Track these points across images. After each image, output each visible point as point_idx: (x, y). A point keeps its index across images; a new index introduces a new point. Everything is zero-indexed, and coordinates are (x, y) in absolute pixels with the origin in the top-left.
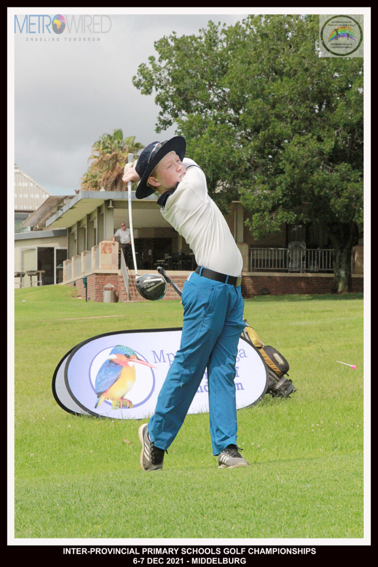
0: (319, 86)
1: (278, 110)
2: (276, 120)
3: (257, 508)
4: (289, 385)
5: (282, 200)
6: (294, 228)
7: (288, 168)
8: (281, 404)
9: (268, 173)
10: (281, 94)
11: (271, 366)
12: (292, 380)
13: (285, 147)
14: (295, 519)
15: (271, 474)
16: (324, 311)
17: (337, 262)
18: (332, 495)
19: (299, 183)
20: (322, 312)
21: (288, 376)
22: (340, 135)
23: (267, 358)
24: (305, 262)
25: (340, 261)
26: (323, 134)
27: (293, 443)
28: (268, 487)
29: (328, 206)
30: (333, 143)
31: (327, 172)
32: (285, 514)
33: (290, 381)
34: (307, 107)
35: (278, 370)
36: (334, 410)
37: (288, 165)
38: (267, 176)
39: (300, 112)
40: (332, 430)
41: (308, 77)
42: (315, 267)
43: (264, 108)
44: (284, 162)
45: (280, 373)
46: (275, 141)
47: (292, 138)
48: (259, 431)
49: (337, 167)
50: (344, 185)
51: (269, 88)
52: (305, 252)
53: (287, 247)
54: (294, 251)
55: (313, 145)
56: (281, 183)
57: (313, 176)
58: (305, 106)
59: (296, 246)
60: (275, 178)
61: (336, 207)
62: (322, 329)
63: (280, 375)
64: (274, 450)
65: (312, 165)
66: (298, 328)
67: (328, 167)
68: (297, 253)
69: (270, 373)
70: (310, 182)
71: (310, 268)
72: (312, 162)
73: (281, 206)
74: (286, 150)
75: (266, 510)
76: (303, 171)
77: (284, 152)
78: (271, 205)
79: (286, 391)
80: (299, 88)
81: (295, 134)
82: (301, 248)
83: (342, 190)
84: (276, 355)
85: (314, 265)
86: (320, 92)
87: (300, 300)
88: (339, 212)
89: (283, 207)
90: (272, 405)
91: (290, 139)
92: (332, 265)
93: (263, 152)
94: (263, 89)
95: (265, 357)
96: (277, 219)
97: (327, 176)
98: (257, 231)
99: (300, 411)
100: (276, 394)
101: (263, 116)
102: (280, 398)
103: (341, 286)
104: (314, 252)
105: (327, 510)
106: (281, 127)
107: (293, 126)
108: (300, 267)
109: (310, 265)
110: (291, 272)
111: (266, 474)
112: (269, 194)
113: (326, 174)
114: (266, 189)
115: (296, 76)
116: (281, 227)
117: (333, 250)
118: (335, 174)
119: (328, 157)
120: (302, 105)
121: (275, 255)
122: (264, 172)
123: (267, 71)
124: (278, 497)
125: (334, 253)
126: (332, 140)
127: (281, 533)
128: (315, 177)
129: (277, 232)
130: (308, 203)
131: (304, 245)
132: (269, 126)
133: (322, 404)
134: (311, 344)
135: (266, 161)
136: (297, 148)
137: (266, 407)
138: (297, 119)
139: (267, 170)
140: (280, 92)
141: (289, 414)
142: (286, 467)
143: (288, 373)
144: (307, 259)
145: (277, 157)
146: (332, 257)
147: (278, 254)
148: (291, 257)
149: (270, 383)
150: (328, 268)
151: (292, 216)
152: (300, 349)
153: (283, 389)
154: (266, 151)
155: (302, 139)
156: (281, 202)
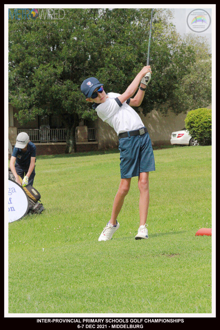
0: (52, 36)
1: (29, 50)
2: (29, 56)
3: (20, 278)
4: (41, 207)
5: (35, 102)
6: (42, 117)
7: (37, 84)
8: (36, 218)
9: (26, 86)
10: (31, 41)
11: (30, 196)
12: (42, 203)
13: (35, 72)
14: (42, 282)
15: (29, 258)
16: (61, 164)
17: (68, 135)
18: (63, 267)
19: (44, 92)
20: (60, 164)
21: (40, 201)
22: (66, 65)
23: (28, 192)
24: (49, 137)
25: (69, 135)
26: (56, 64)
27: (43, 240)
28: (27, 265)
29: (61, 105)
30: (62, 69)
31: (60, 85)
32: (36, 280)
33: (42, 204)
34: (46, 48)
35: (35, 199)
36: (66, 219)
37: (37, 82)
38: (26, 88)
39: (42, 51)
40: (65, 231)
41: (45, 31)
42: (56, 139)
43: (21, 49)
44: (35, 80)
45: (36, 200)
46: (29, 68)
47: (39, 66)
48: (24, 234)
49: (65, 82)
50: (69, 93)
51: (24, 38)
52: (49, 131)
53: (39, 128)
54: (43, 131)
55: (51, 70)
56: (33, 92)
57: (52, 88)
58: (45, 47)
59: (44, 128)
60: (30, 89)
61: (66, 105)
62: (60, 174)
63: (35, 201)
64: (33, 244)
65: (51, 81)
66: (47, 174)
67: (60, 82)
68: (45, 131)
69: (30, 201)
70: (50, 91)
71: (52, 140)
72: (51, 80)
73: (35, 105)
74: (36, 73)
75: (25, 279)
76: (46, 85)
77: (35, 74)
78: (29, 105)
79: (39, 210)
80: (41, 38)
81: (41, 64)
82: (47, 128)
83: (69, 95)
84: (33, 190)
85: (55, 138)
86: (53, 39)
87: (47, 158)
88: (67, 108)
89: (35, 106)
90: (31, 218)
91: (38, 67)
92: (65, 137)
93: (22, 74)
94: (20, 38)
95: (27, 191)
96: (32, 113)
97: (60, 88)
98: (22, 120)
99: (47, 221)
100: (34, 212)
101: (21, 54)
102: (36, 214)
103: (70, 149)
104: (55, 130)
105: (60, 277)
106: (32, 60)
107: (39, 59)
108: (47, 140)
109: (53, 138)
110: (42, 142)
111: (26, 258)
112: (28, 99)
113: (59, 87)
114: (25, 96)
115: (39, 31)
116: (35, 117)
117: (65, 129)
118: (64, 86)
119: (59, 76)
120: (43, 47)
121: (32, 133)
122: (23, 86)
123: (22, 27)
124: (32, 271)
125: (66, 131)
126: (61, 67)
127: (33, 291)
128: (53, 88)
129: (33, 120)
130: (50, 103)
131: (48, 127)
132: (25, 59)
133: (60, 216)
134: (54, 183)
135: (24, 79)
136: (42, 72)
137: (28, 220)
138: (41, 55)
139: (26, 84)
140: (30, 40)
141: (41, 223)
142: (38, 254)
143: (40, 200)
144: (50, 135)
145: (31, 77)
146: (65, 133)
147: (34, 133)
148: (41, 134)
149: (30, 206)
150: (63, 139)
151: (41, 111)
152: (47, 186)
153: (38, 209)
154: (24, 74)
155: (45, 67)
156: (34, 103)
